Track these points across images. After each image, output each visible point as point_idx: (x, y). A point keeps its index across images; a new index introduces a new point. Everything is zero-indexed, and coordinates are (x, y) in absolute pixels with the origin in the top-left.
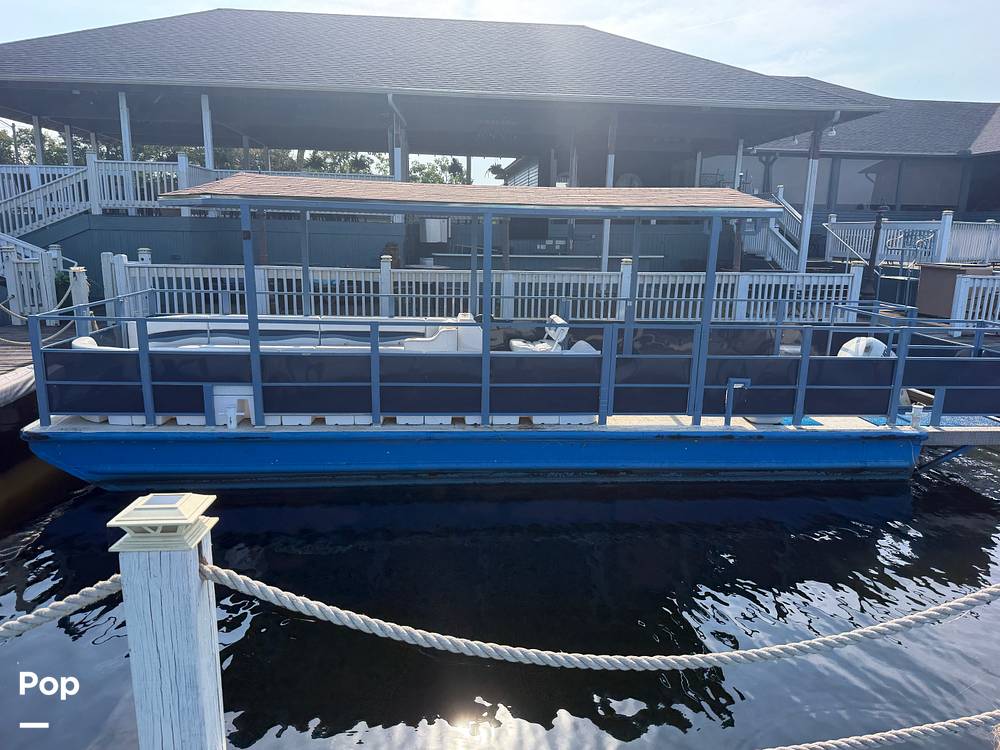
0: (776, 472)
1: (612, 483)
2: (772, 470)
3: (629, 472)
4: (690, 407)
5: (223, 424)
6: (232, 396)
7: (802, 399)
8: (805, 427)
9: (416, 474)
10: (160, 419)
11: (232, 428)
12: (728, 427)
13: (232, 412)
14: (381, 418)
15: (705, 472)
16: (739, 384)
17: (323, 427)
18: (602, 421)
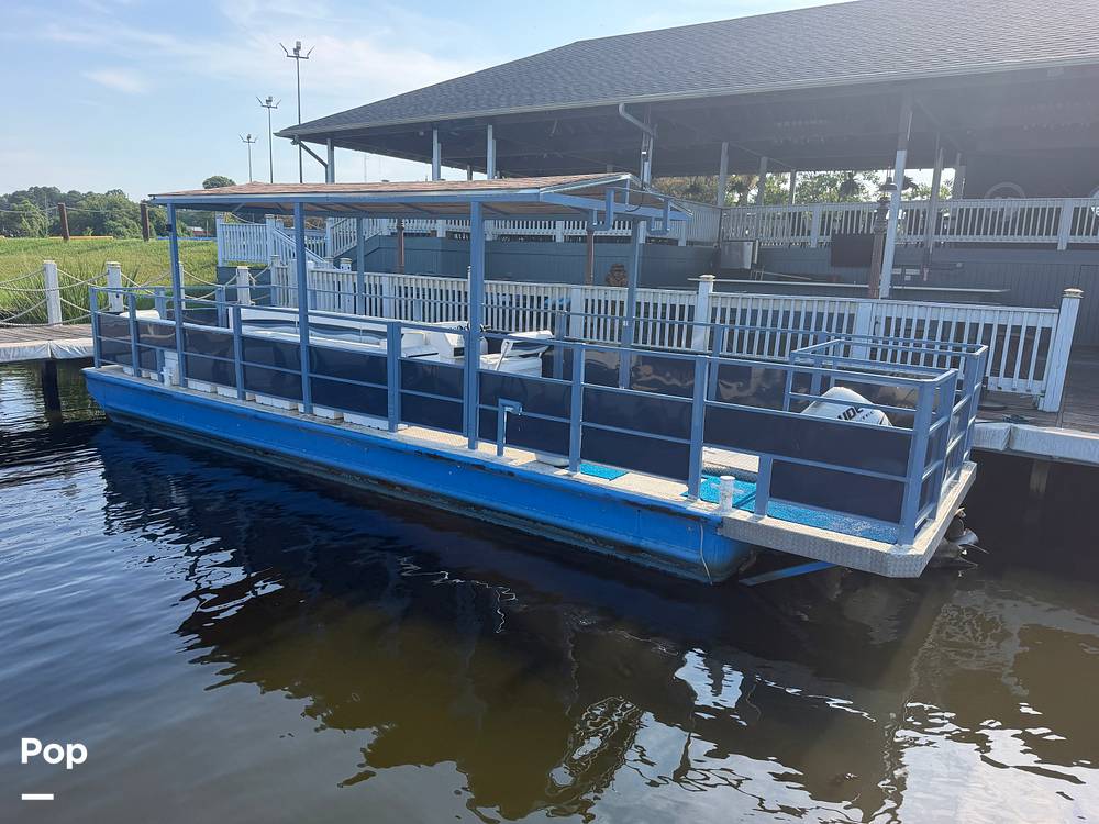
0: (539, 525)
1: (390, 497)
2: (535, 521)
3: (404, 488)
4: (465, 428)
5: (163, 382)
6: (172, 360)
7: (576, 439)
8: (579, 476)
9: (254, 449)
10: (144, 373)
11: (166, 386)
12: (499, 458)
13: (165, 373)
14: (247, 394)
15: (468, 505)
16: (509, 408)
17: (215, 395)
18: (392, 429)
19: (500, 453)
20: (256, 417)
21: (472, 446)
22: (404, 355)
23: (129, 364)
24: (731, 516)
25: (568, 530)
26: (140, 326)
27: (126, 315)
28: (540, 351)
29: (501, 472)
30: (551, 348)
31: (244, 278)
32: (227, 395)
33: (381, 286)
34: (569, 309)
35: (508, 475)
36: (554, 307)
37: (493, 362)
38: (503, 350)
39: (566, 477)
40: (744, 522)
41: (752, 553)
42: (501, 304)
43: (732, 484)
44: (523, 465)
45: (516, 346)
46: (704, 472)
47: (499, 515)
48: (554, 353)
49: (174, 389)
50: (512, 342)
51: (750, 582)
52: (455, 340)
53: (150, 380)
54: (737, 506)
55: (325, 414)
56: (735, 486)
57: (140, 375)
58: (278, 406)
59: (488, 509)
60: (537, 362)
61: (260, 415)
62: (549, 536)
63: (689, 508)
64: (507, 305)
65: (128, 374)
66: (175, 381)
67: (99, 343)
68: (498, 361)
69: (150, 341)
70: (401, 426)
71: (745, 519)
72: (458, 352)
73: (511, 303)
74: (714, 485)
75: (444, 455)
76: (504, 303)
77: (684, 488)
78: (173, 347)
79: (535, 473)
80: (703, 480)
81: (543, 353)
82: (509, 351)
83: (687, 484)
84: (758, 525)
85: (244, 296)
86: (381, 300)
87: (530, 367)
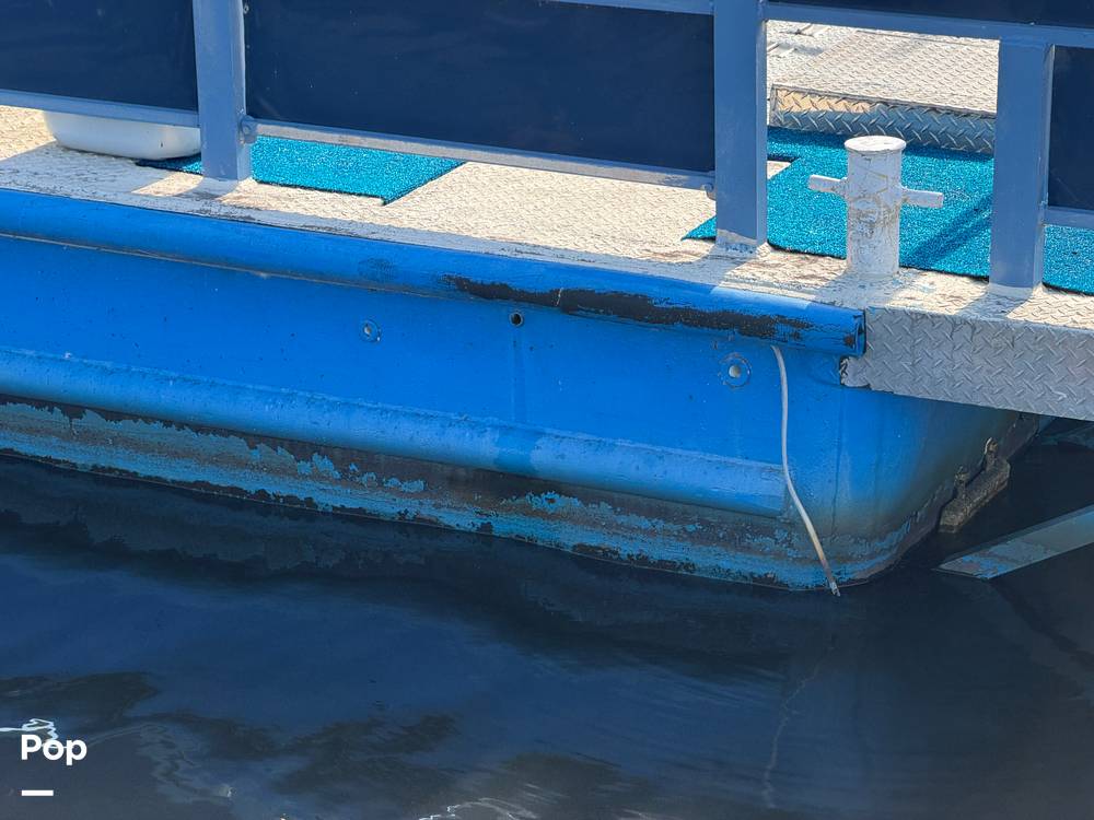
2: (74, 409)
24: (901, 300)
40: (954, 323)
41: (989, 445)
43: (894, 168)
46: (776, 132)
51: (985, 564)
54: (920, 259)
56: (909, 178)
63: (723, 288)
71: (953, 310)
74: (820, 180)
77: (695, 205)
80: (774, 169)
83: (711, 189)
84: (1006, 328)
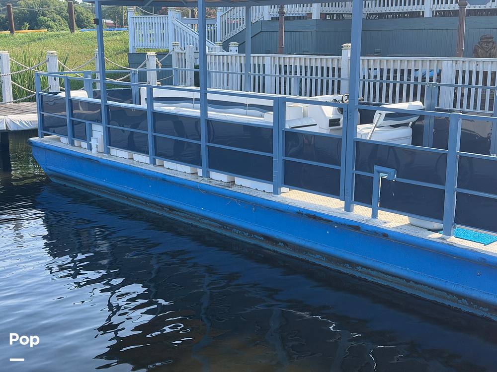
0: (412, 283)
1: (274, 251)
2: (408, 280)
3: (286, 244)
4: (341, 192)
5: (91, 150)
6: (98, 132)
7: (450, 204)
8: (453, 239)
9: (162, 207)
10: (76, 142)
11: (94, 153)
12: (374, 220)
13: (93, 142)
14: (157, 160)
15: (344, 262)
16: (383, 174)
17: (131, 161)
18: (276, 192)
19: (374, 215)
20: (164, 180)
21: (348, 208)
22: (287, 127)
23: (66, 135)
25: (442, 290)
26: (73, 104)
27: (63, 95)
28: (411, 121)
29: (376, 233)
30: (422, 118)
31: (152, 62)
32: (141, 161)
33: (264, 65)
34: (439, 80)
35: (382, 236)
36: (424, 79)
37: (365, 131)
38: (375, 121)
39: (441, 241)
42: (372, 78)
44: (397, 228)
45: (388, 116)
47: (373, 273)
48: (425, 122)
49: (100, 156)
50: (384, 113)
52: (330, 112)
53: (81, 148)
55: (219, 177)
57: (73, 144)
58: (180, 170)
59: (363, 267)
60: (407, 132)
61: (167, 178)
62: (422, 295)
64: (378, 78)
65: (63, 143)
66: (101, 149)
67: (42, 118)
68: (370, 131)
69: (80, 116)
70: (284, 189)
72: (333, 123)
73: (381, 77)
75: (322, 217)
76: (375, 77)
78: (98, 121)
79: (408, 235)
81: (414, 123)
82: (381, 122)
85: (152, 77)
86: (264, 78)
87: (401, 136)
